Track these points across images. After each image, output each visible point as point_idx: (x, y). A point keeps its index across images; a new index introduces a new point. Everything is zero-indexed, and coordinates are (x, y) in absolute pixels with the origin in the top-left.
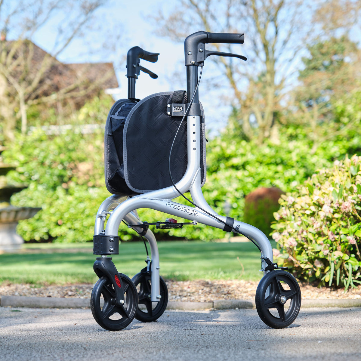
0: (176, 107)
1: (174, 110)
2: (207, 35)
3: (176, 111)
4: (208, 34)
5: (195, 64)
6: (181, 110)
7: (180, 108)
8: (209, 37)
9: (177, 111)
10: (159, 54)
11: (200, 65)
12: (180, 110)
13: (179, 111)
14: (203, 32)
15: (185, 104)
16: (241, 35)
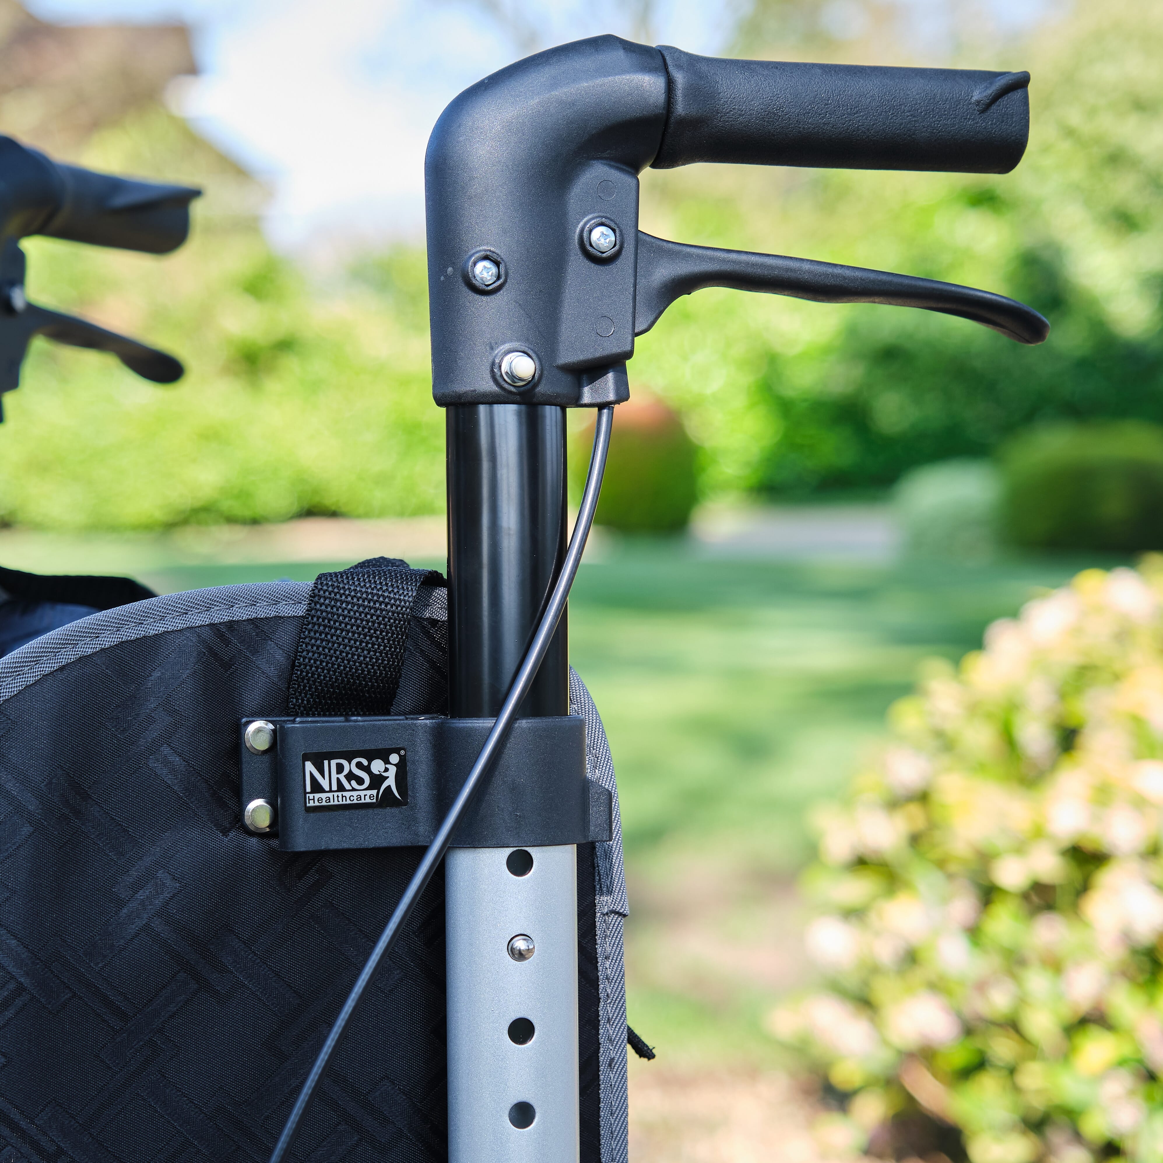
0: (331, 756)
1: (317, 788)
2: (670, 84)
3: (336, 799)
4: (680, 78)
5: (541, 389)
6: (391, 782)
7: (377, 766)
8: (680, 108)
9: (350, 797)
10: (195, 193)
11: (587, 398)
12: (377, 781)
13: (368, 796)
14: (620, 54)
15: (424, 721)
16: (999, 83)
